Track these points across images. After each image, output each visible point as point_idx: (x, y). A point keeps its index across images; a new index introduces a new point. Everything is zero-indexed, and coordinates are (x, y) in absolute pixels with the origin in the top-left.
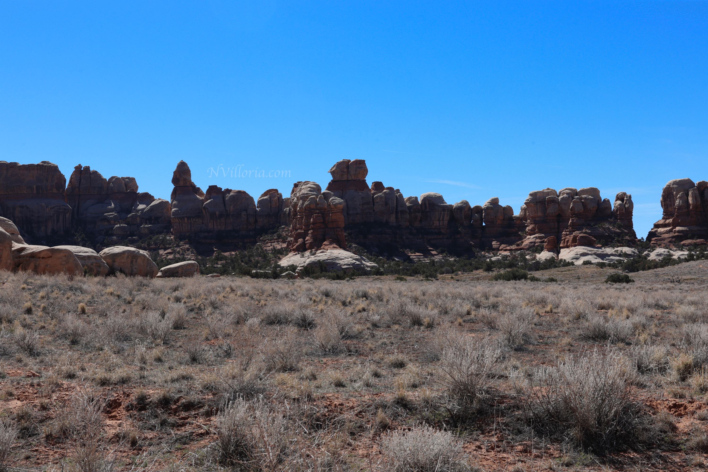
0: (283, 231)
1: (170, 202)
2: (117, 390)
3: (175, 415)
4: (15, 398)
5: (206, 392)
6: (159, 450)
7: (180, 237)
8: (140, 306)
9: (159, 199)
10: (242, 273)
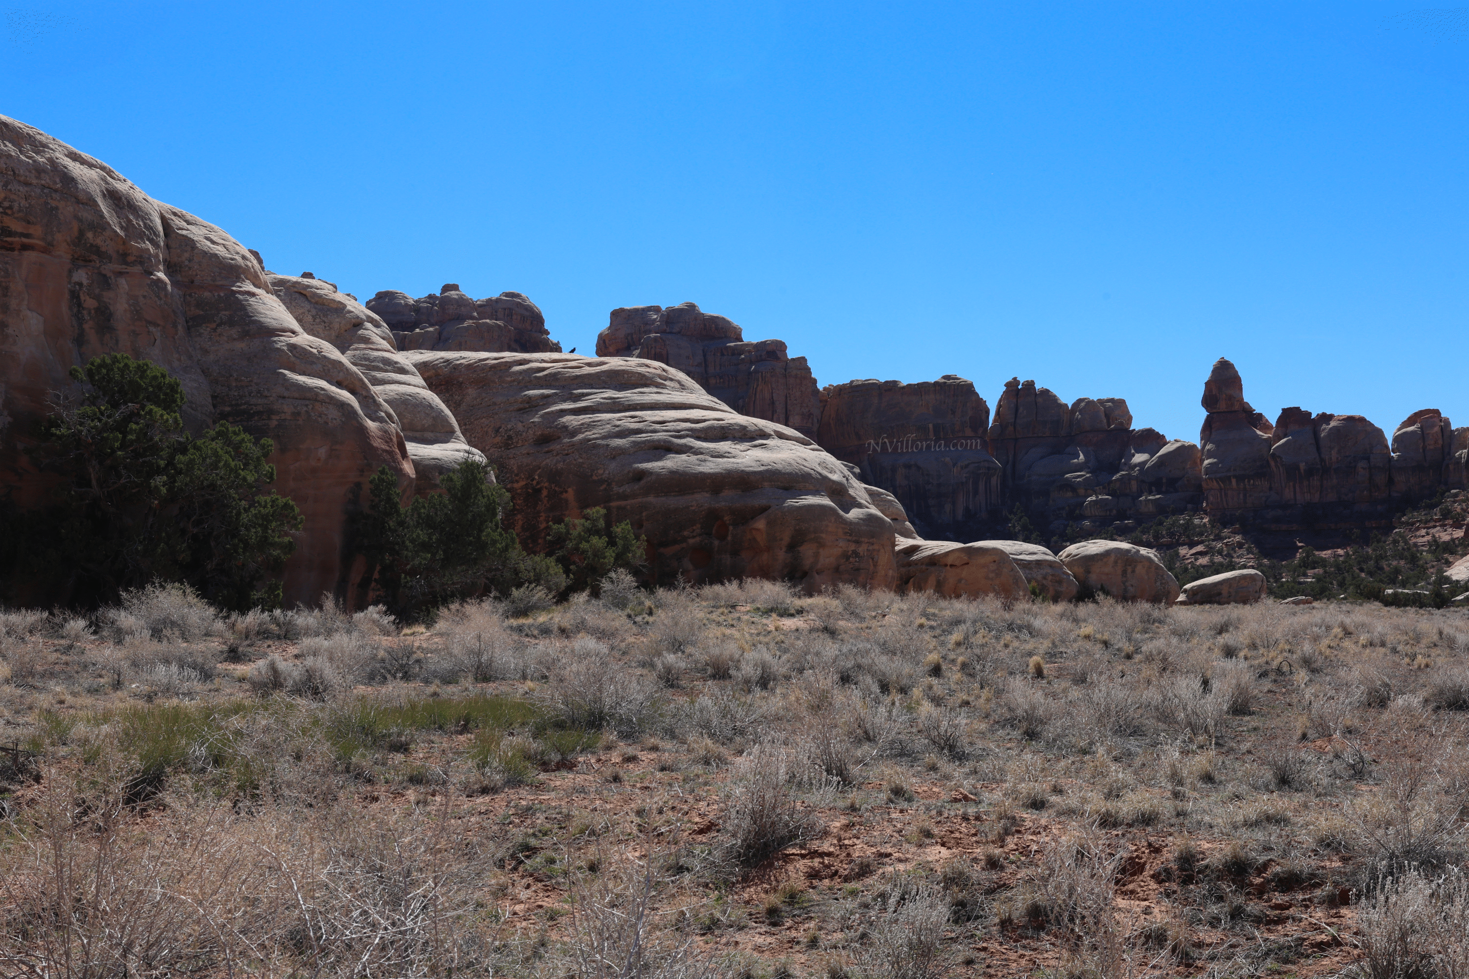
0: (1455, 502)
1: (1199, 447)
2: (1134, 839)
3: (1260, 898)
4: (937, 843)
5: (1325, 852)
6: (1232, 970)
7: (1223, 520)
8: (1156, 666)
9: (1176, 441)
10: (1361, 594)
